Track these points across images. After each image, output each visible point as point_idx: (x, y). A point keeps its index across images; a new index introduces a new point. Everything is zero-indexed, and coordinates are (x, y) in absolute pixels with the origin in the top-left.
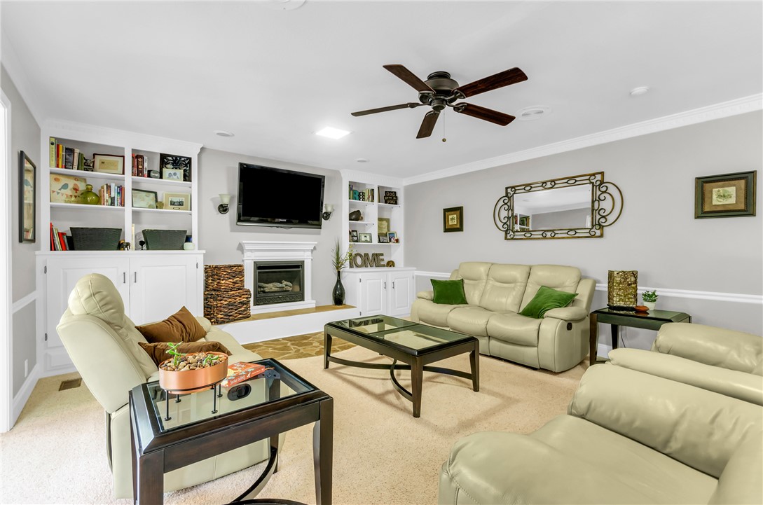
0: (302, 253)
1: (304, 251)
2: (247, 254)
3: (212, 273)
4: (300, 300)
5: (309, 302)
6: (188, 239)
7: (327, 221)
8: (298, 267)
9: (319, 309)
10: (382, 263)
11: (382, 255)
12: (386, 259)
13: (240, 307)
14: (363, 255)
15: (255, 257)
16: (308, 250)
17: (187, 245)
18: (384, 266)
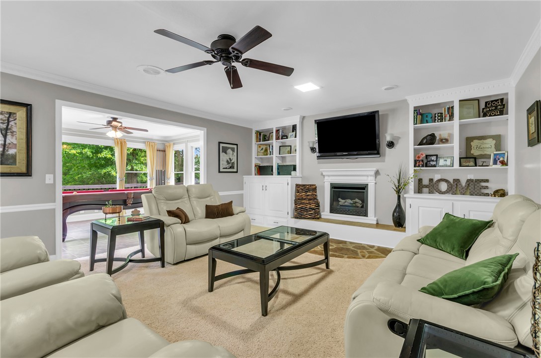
0: (365, 178)
1: (367, 176)
2: (326, 178)
3: (300, 188)
4: (365, 216)
5: (371, 219)
6: (295, 169)
7: (393, 149)
8: (364, 189)
9: (378, 225)
10: (486, 191)
11: (487, 181)
12: (493, 186)
13: (310, 211)
14: (452, 182)
15: (332, 180)
16: (371, 175)
17: (293, 173)
18: (487, 195)
